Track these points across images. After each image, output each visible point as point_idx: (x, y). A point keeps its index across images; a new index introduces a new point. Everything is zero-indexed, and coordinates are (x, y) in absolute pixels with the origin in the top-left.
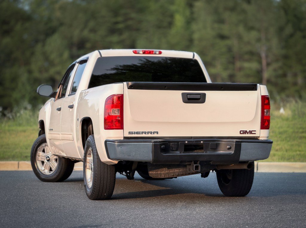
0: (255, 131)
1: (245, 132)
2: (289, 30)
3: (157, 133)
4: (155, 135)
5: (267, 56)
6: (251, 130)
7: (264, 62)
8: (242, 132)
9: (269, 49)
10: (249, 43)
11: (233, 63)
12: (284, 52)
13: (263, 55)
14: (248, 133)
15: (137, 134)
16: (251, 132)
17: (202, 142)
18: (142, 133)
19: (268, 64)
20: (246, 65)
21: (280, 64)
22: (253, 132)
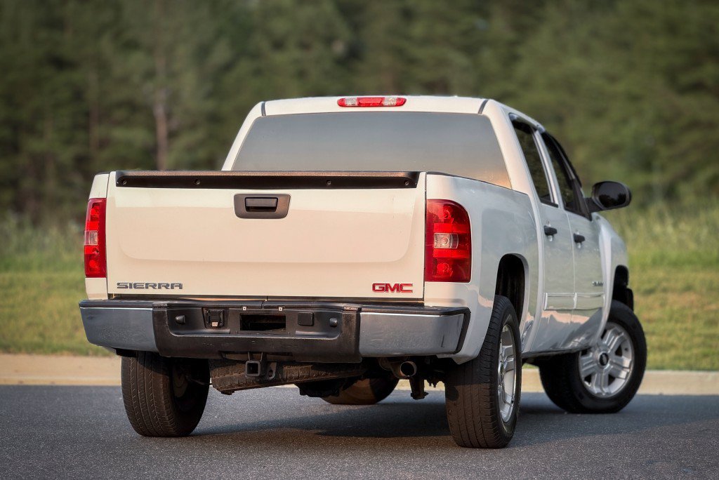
0: (410, 285)
1: (386, 287)
2: (221, 53)
3: (180, 286)
4: (176, 291)
5: (169, 116)
6: (400, 283)
7: (162, 129)
8: (377, 288)
9: (174, 98)
10: (124, 80)
11: (86, 128)
12: (210, 105)
13: (160, 111)
14: (392, 290)
15: (135, 287)
16: (399, 287)
17: (280, 309)
18: (147, 286)
19: (172, 135)
20: (119, 134)
21: (199, 134)
22: (405, 288)
